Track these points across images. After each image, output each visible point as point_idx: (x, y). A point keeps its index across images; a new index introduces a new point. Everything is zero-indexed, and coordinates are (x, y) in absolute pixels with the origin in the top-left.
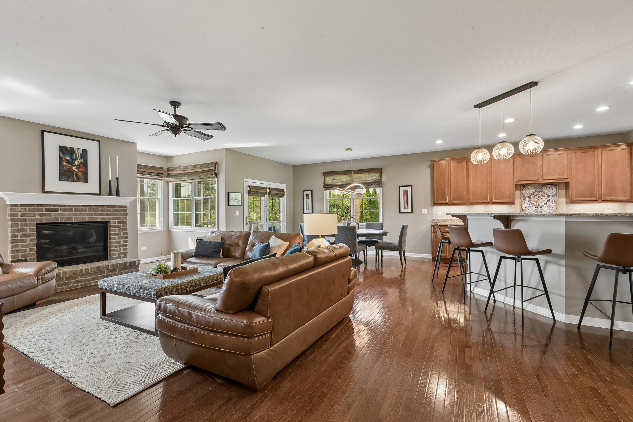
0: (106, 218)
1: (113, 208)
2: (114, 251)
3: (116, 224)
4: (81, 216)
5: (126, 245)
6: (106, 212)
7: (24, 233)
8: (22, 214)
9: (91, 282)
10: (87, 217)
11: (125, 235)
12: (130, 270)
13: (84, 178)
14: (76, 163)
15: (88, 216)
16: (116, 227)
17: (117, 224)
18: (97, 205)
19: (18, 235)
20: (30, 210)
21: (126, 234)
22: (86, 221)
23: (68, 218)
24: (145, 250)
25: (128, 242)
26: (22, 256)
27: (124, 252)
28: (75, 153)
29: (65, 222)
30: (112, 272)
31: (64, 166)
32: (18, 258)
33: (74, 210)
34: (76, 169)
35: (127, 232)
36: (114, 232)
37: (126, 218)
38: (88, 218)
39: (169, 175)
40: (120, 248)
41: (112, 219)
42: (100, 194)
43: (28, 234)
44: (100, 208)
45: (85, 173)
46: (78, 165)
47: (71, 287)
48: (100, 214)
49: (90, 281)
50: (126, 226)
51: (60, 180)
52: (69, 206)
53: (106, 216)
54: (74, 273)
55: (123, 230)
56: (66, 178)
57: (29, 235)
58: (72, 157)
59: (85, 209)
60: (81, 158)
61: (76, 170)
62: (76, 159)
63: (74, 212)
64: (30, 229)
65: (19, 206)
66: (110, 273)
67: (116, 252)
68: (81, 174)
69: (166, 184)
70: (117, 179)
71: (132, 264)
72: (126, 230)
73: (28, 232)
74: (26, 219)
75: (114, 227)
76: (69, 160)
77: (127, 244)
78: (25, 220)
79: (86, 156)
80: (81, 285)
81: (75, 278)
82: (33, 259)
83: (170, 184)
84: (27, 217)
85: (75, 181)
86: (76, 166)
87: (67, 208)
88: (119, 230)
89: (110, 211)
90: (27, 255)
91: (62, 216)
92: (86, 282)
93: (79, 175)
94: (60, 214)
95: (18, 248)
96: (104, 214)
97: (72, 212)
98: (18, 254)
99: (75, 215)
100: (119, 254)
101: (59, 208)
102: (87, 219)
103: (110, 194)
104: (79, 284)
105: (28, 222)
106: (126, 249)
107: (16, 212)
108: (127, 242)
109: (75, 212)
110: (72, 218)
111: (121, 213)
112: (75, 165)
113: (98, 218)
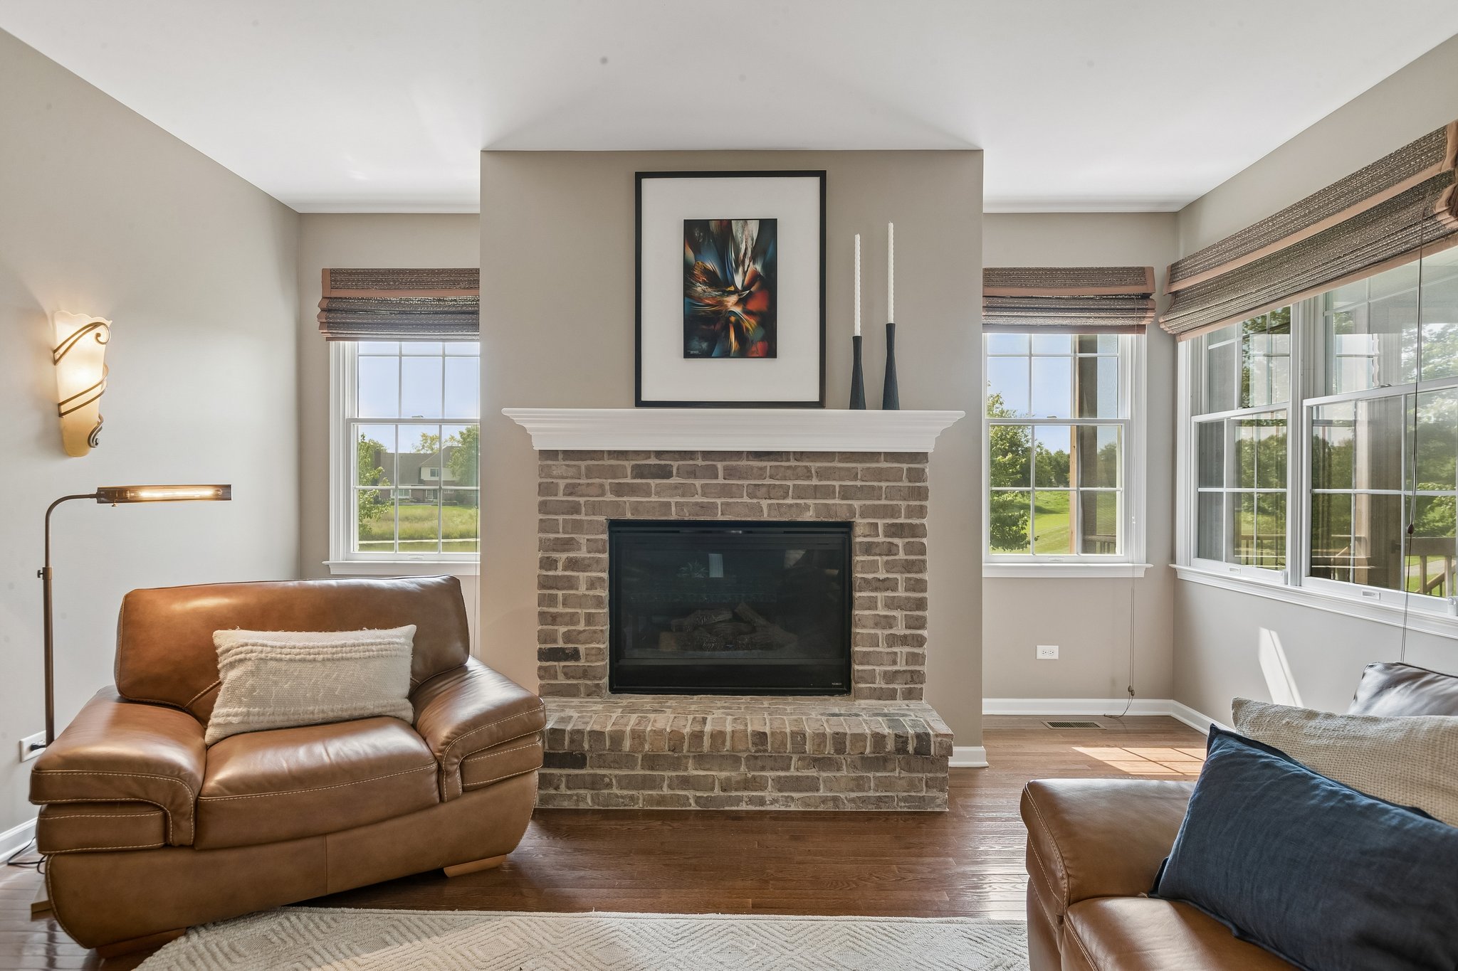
0: (838, 508)
1: (868, 465)
2: (866, 658)
3: (878, 535)
4: (746, 499)
5: (920, 641)
6: (836, 484)
7: (572, 555)
8: (567, 486)
9: (734, 794)
10: (765, 503)
11: (914, 591)
12: (904, 774)
13: (763, 340)
14: (739, 280)
15: (770, 498)
16: (877, 551)
17: (881, 539)
18: (802, 453)
19: (556, 561)
20: (590, 473)
21: (920, 585)
22: (762, 519)
23: (702, 506)
24: (1056, 656)
25: (927, 625)
26: (568, 637)
27: (912, 672)
28: (733, 239)
29: (692, 518)
30: (821, 769)
31: (700, 299)
32: (555, 641)
33: (721, 474)
34: (737, 304)
35: (926, 576)
36: (870, 576)
37: (921, 512)
38: (770, 506)
39: (1177, 300)
40: (895, 649)
41: (862, 516)
42: (820, 404)
43: (584, 559)
44: (814, 466)
45: (768, 320)
46: (744, 288)
47: (662, 800)
48: (816, 492)
49: (731, 790)
50: (922, 550)
51: (687, 355)
52: (707, 455)
53: (837, 501)
54: (672, 743)
55: (908, 567)
56: (705, 345)
57: (586, 562)
58: (722, 259)
59: (761, 469)
60: (754, 259)
61: (738, 310)
62: (739, 263)
63: (721, 481)
64: (588, 540)
65: (560, 456)
66: (812, 773)
67: (877, 668)
68: (753, 322)
69: (1165, 349)
70: (890, 328)
71: (910, 749)
72: (920, 566)
73: (583, 554)
74: (578, 503)
75: (868, 549)
76: (714, 273)
77: (925, 633)
78: (575, 509)
79: (771, 249)
80: (698, 800)
81: (676, 764)
82: (594, 652)
83: (1184, 347)
84: (581, 496)
85: (732, 354)
86: (736, 291)
87: (700, 462)
88: (890, 567)
89: (855, 478)
90: (582, 637)
91: (683, 495)
92: (717, 792)
93: (747, 329)
94: (676, 487)
95: (556, 607)
96: (829, 492)
97: (714, 481)
98: (556, 627)
99: (725, 491)
100: (891, 677)
101: (675, 464)
102: (766, 511)
103: (857, 401)
104: (690, 794)
105: (582, 517)
106: (916, 659)
107: (553, 480)
108: (922, 627)
109: (727, 482)
110: (714, 505)
111: (899, 489)
112: (732, 289)
113: (807, 507)
